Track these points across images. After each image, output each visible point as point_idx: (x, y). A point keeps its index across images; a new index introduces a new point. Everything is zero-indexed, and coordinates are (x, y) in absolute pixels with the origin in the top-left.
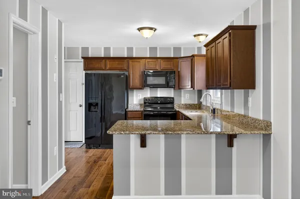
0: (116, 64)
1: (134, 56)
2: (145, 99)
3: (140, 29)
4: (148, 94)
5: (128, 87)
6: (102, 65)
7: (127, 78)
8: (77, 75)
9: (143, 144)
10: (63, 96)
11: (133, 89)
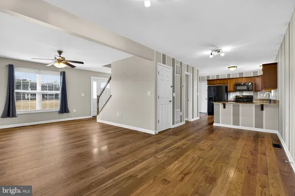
0: (221, 82)
1: (231, 77)
2: (236, 96)
3: (229, 68)
4: (238, 94)
5: (227, 92)
6: (215, 82)
7: (227, 87)
8: (205, 87)
9: (224, 107)
10: (199, 94)
11: (230, 92)
